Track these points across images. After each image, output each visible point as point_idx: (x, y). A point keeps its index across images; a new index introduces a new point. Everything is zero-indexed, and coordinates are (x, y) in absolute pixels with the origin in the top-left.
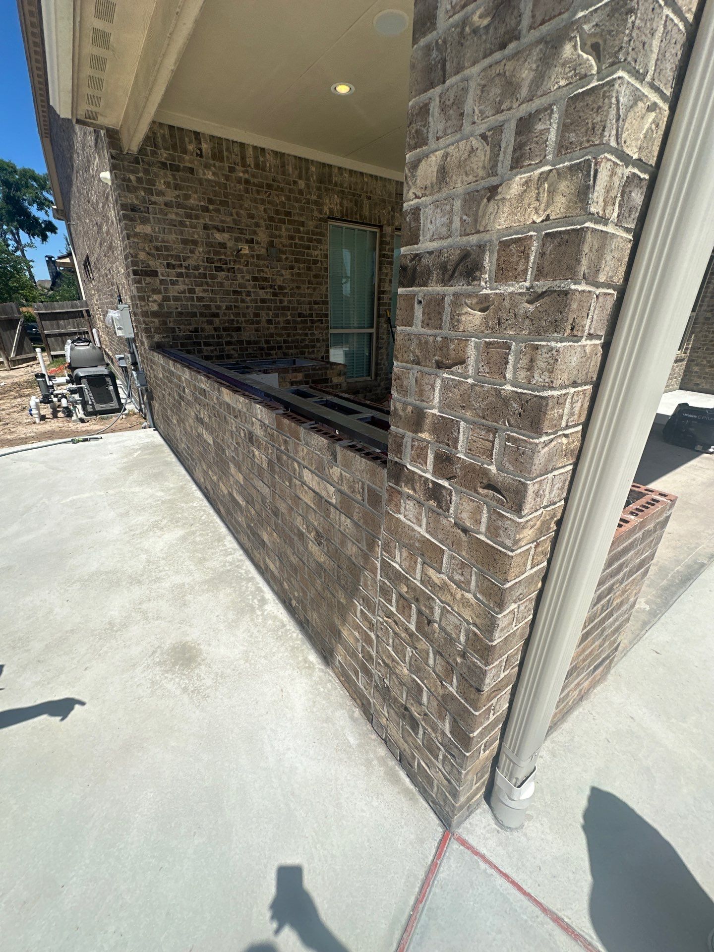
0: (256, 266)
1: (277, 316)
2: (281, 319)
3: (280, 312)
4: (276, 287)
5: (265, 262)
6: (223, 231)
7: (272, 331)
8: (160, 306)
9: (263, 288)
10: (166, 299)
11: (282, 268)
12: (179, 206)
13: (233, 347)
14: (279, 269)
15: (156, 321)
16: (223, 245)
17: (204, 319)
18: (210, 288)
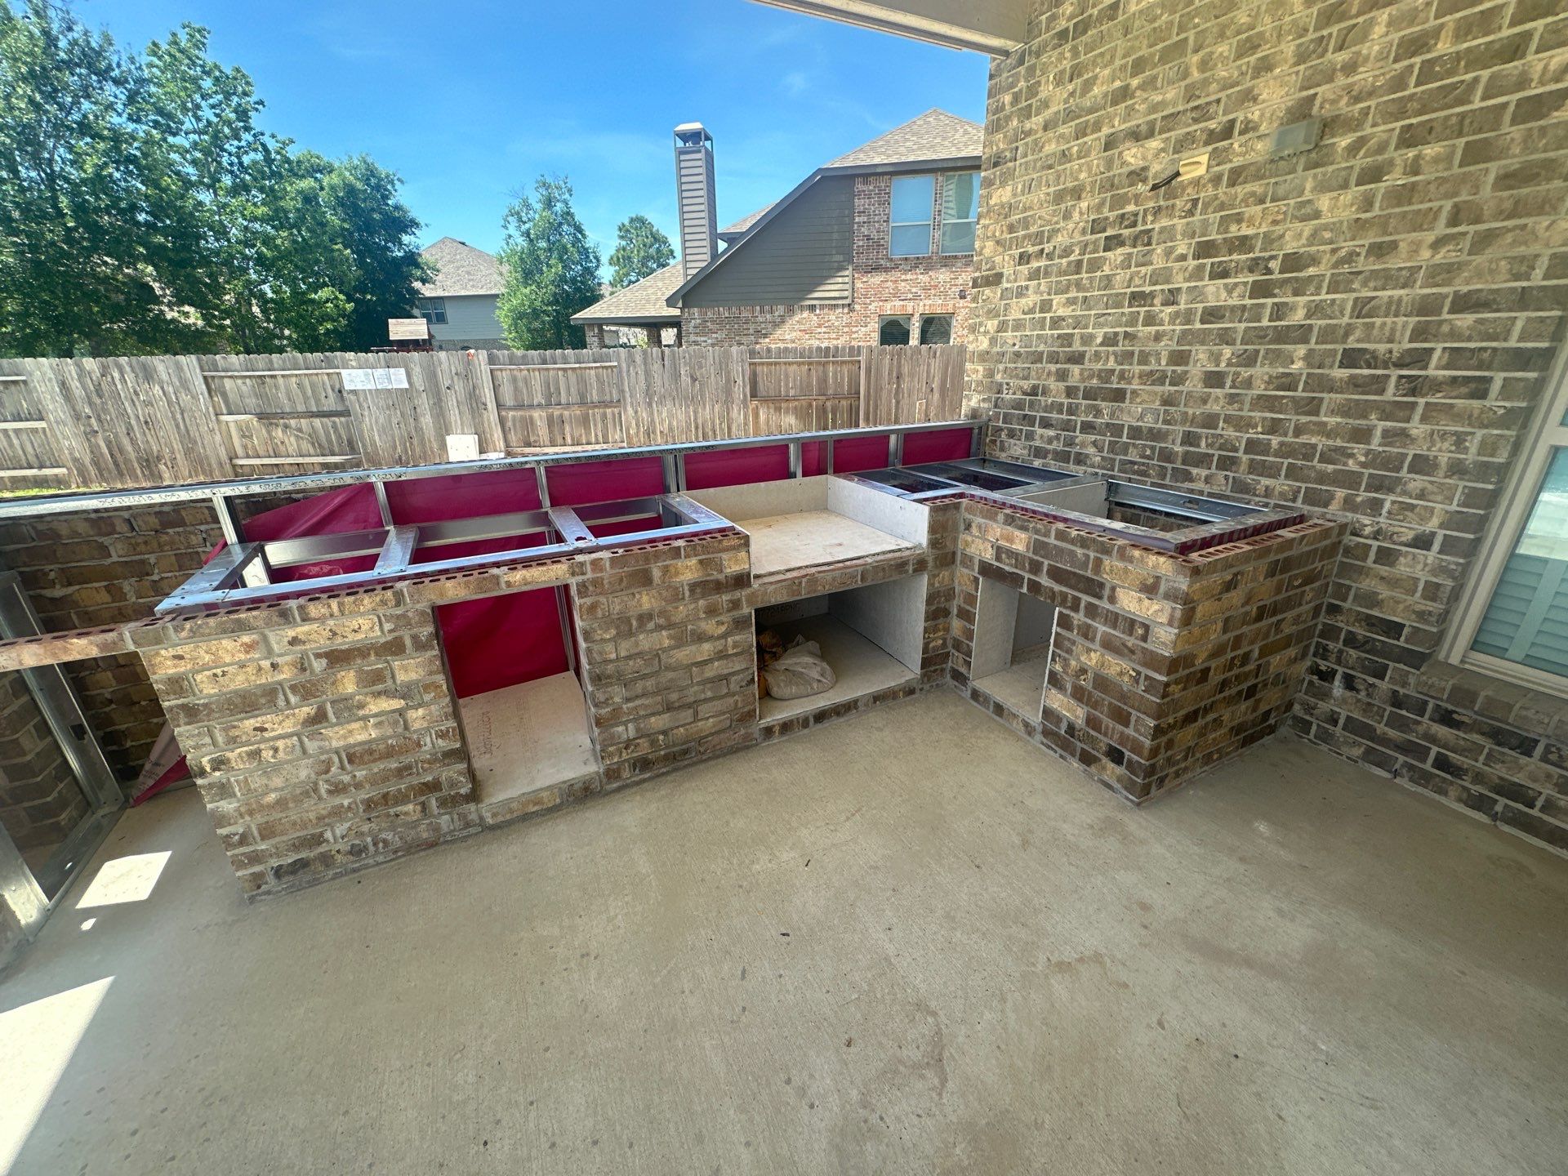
0: (1222, 207)
1: (1250, 360)
2: (1261, 372)
3: (1262, 348)
4: (1274, 265)
5: (1256, 187)
6: (1151, 134)
7: (1214, 408)
8: (993, 341)
9: (1225, 274)
10: (1002, 328)
11: (1322, 187)
12: (1070, 115)
13: (1093, 438)
14: (1307, 195)
15: (981, 368)
16: (1138, 175)
17: (1053, 367)
18: (1080, 295)
